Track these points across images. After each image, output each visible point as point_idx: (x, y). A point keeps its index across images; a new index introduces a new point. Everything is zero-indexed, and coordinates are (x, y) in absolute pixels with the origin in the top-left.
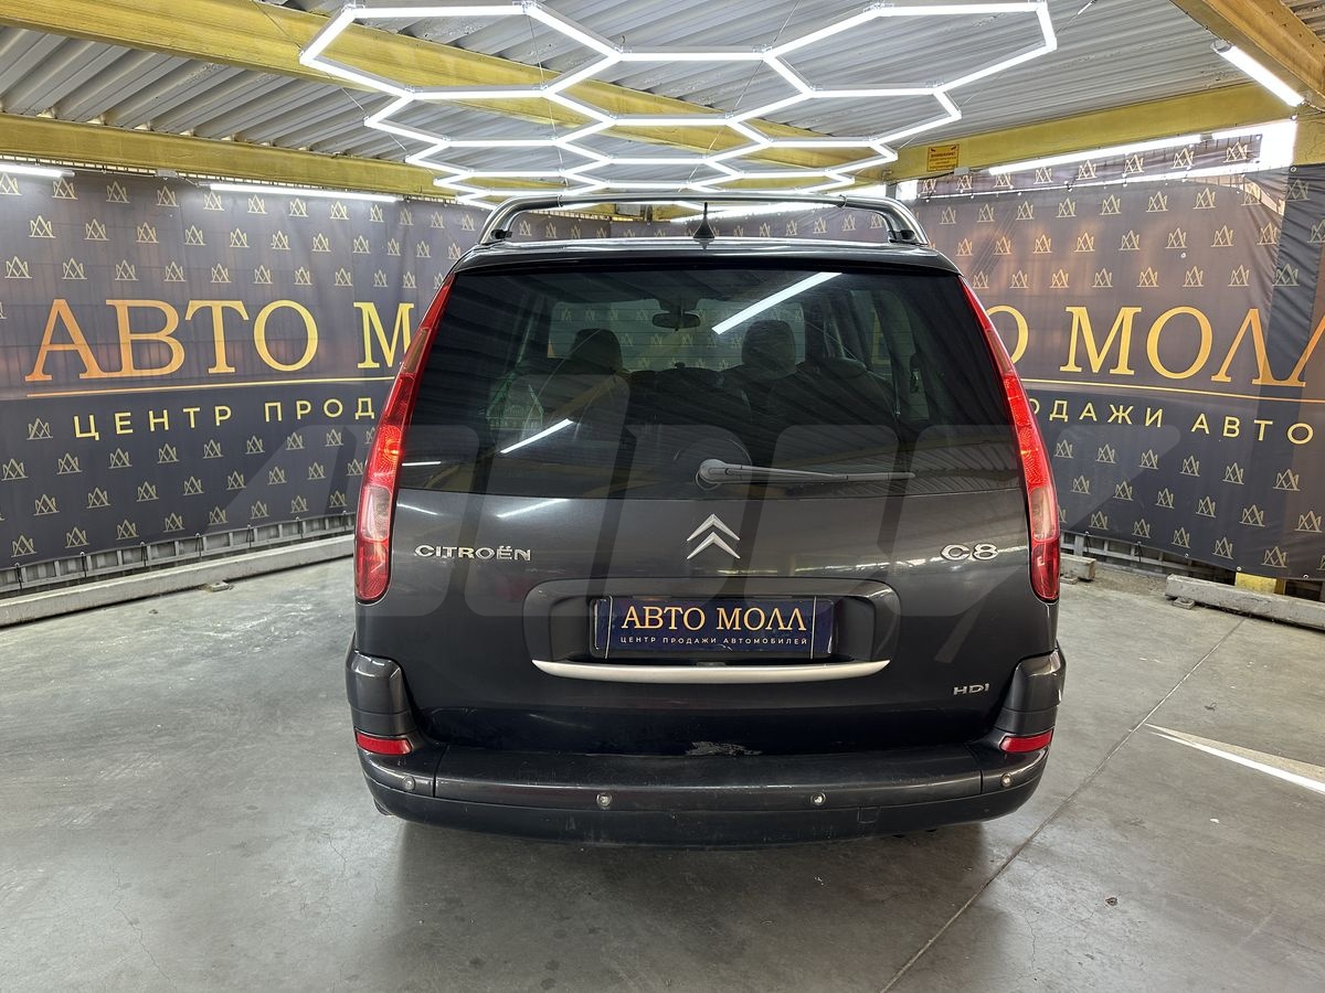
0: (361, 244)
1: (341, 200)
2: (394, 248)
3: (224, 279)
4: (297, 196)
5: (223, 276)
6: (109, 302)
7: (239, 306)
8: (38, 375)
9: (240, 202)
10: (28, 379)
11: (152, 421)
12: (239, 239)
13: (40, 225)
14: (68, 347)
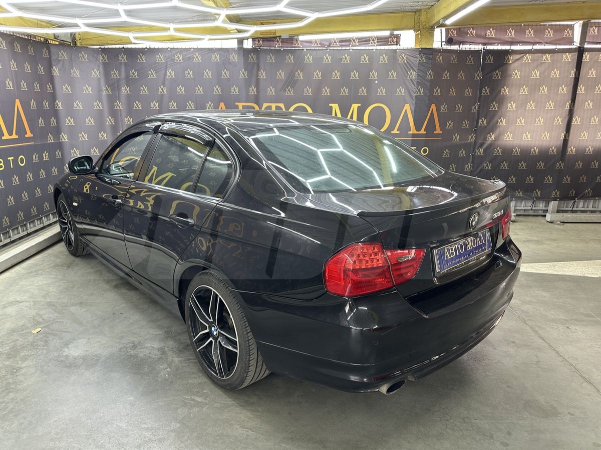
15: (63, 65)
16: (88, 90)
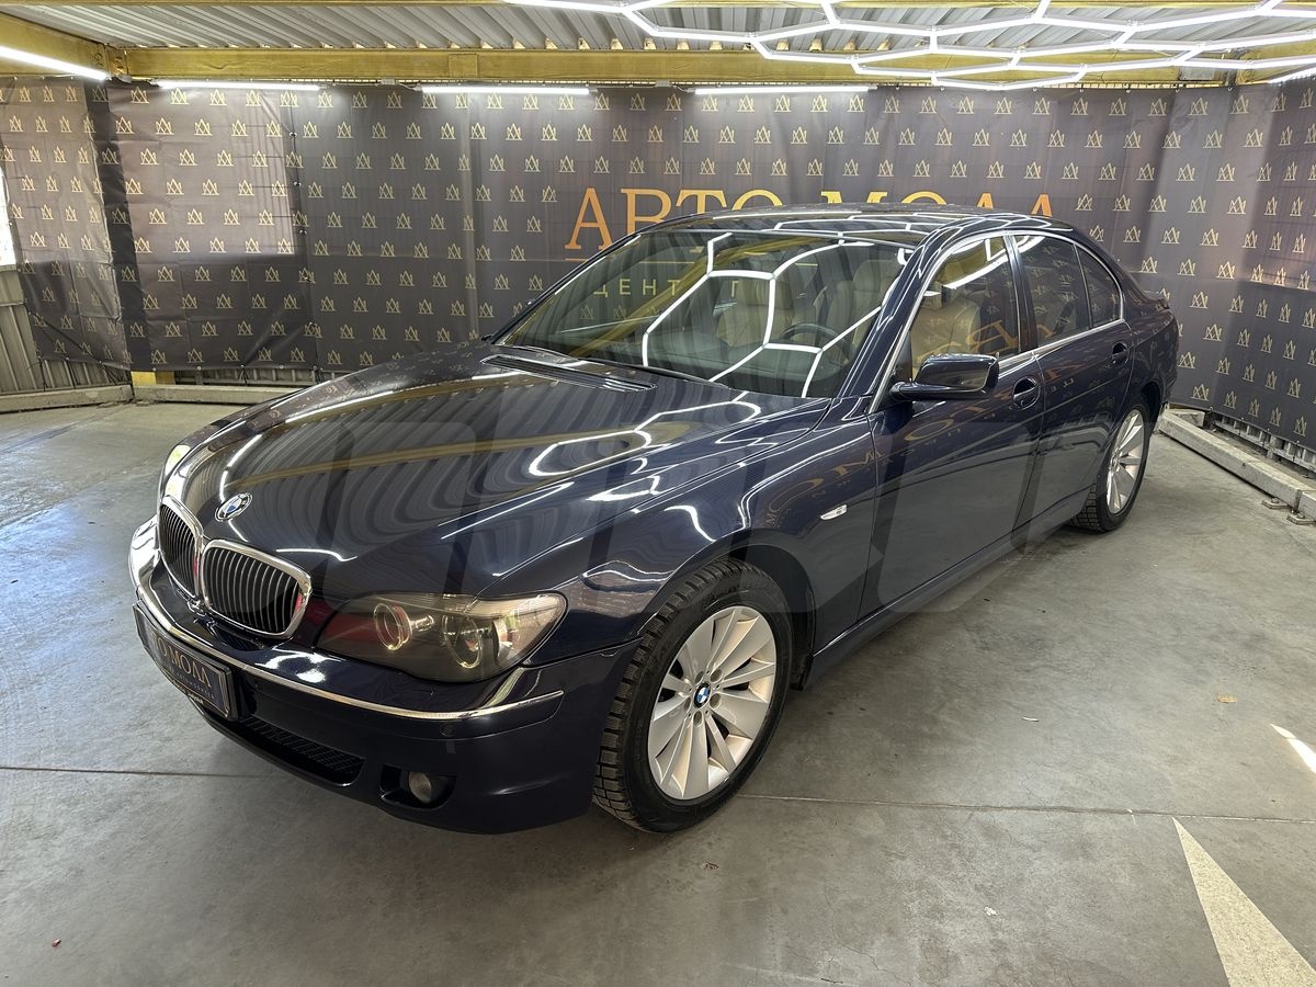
0: (836, 135)
1: (824, 95)
2: (873, 137)
3: (710, 172)
4: (782, 94)
5: (709, 168)
6: (623, 191)
7: (719, 195)
8: (573, 245)
9: (732, 102)
10: (566, 247)
11: (645, 287)
12: (728, 136)
13: (584, 133)
14: (593, 225)
15: (1192, 128)
16: (1228, 173)
